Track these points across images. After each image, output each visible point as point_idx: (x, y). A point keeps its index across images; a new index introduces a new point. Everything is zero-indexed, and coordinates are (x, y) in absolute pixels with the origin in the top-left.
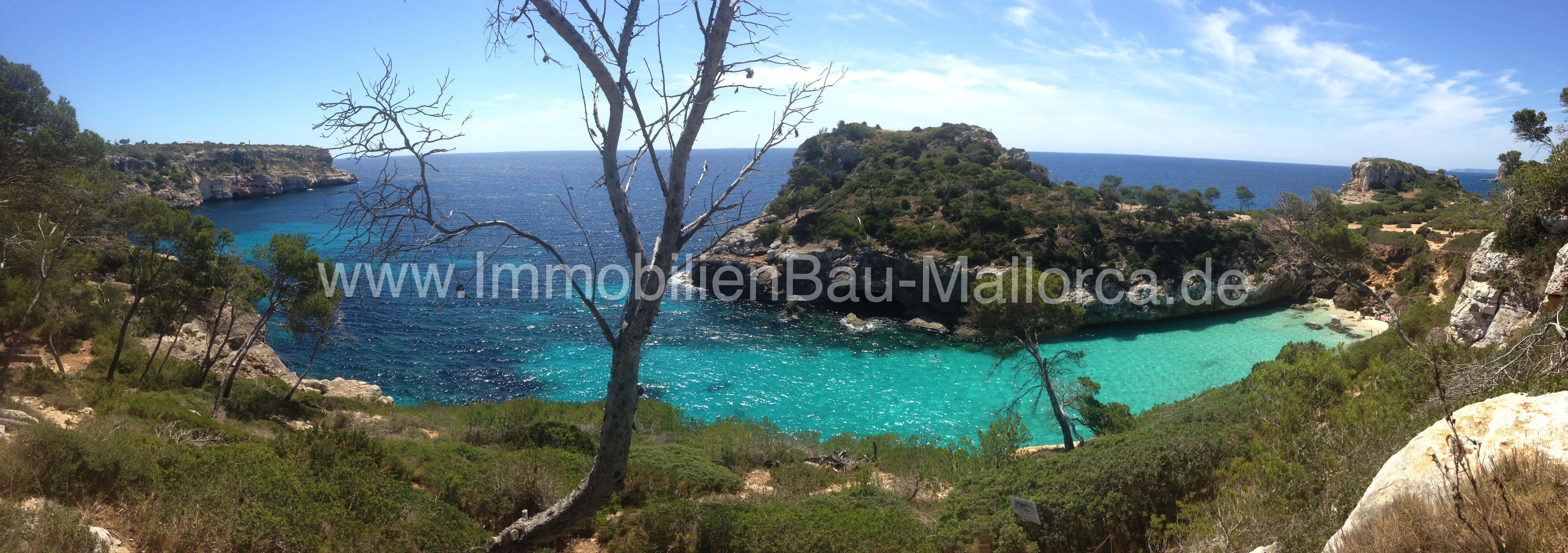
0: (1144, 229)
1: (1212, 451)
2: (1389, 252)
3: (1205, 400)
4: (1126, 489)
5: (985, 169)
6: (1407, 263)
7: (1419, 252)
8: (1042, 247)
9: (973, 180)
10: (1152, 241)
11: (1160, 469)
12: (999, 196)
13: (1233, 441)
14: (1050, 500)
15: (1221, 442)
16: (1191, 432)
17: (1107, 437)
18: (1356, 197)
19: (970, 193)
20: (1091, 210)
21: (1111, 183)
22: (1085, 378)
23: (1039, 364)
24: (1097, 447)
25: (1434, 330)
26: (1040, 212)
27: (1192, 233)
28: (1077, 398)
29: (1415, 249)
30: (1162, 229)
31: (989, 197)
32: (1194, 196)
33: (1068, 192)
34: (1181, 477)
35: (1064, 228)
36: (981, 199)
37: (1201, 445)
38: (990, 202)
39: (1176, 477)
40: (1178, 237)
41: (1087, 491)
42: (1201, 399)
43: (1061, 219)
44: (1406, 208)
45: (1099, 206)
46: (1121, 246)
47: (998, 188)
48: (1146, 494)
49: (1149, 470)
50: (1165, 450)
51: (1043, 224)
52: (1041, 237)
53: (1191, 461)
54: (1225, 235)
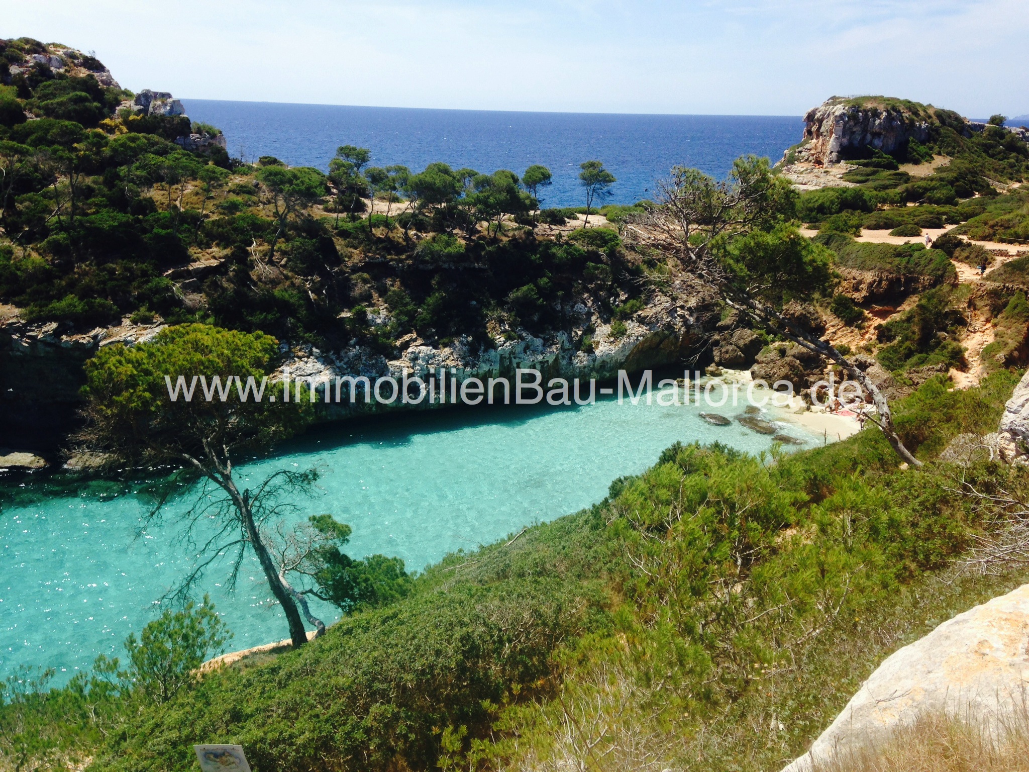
0: (414, 246)
1: (545, 624)
2: (871, 285)
3: (530, 541)
4: (405, 696)
5: (89, 131)
6: (908, 306)
7: (933, 285)
8: (225, 284)
9: (66, 154)
10: (430, 267)
11: (460, 657)
12: (128, 187)
13: (580, 609)
14: (270, 736)
15: (559, 610)
16: (509, 594)
17: (366, 614)
18: (810, 177)
19: (63, 181)
20: (317, 212)
21: (352, 161)
22: (322, 518)
23: (236, 501)
24: (349, 632)
25: (962, 438)
26: (215, 217)
27: (502, 250)
28: (309, 555)
29: (925, 279)
30: (448, 244)
31: (105, 190)
32: (504, 182)
33: (266, 179)
34: (494, 669)
35: (266, 247)
36: (89, 192)
37: (526, 615)
38: (109, 199)
39: (486, 670)
40: (478, 259)
41: (334, 708)
42: (523, 540)
43: (258, 229)
44: (913, 195)
45: (331, 204)
46: (375, 278)
47: (123, 170)
48: (438, 701)
49: (441, 660)
50: (467, 625)
51: (224, 241)
52: (222, 265)
53: (510, 641)
54: (559, 252)
